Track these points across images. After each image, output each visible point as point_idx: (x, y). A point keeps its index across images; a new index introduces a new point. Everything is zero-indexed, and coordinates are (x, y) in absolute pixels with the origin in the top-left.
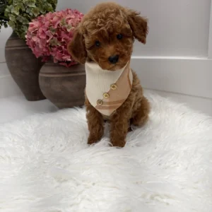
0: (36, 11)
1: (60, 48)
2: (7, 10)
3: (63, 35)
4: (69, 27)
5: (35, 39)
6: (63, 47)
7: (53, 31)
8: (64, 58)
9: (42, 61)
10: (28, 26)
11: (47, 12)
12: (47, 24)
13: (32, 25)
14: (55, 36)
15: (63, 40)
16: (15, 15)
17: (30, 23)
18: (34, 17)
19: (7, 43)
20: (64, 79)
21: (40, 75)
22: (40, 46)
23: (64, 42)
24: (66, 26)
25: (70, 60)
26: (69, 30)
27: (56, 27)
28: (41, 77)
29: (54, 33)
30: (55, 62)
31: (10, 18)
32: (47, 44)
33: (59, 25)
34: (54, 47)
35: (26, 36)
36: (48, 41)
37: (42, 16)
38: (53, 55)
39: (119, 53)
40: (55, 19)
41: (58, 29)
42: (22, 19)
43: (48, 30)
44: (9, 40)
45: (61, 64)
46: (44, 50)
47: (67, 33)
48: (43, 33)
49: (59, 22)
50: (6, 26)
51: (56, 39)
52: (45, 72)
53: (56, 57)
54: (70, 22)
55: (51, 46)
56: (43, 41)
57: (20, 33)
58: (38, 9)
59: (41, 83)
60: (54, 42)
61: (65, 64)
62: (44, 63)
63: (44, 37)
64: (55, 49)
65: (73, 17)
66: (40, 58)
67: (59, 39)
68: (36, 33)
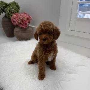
0: (14, 11)
1: (22, 24)
2: (5, 10)
3: (23, 20)
5: (14, 20)
10: (12, 15)
11: (18, 12)
12: (19, 17)
18: (13, 13)
19: (3, 19)
20: (22, 32)
21: (14, 30)
26: (25, 20)
27: (21, 18)
31: (6, 12)
37: (16, 13)
40: (21, 16)
42: (10, 13)
47: (24, 20)
48: (18, 19)
49: (22, 17)
50: (3, 13)
52: (16, 29)
53: (21, 26)
54: (25, 17)
56: (17, 21)
57: (8, 17)
58: (15, 11)
59: (15, 32)
62: (16, 27)
65: (26, 16)
66: (15, 25)
67: (22, 22)
68: (15, 18)
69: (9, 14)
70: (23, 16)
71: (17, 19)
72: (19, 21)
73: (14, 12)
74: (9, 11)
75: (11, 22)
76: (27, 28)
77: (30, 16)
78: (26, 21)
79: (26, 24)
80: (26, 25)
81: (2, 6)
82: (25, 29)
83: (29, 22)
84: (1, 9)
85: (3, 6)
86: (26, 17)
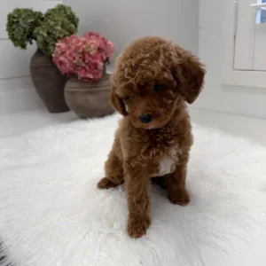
1: (84, 68)
2: (35, 31)
3: (87, 56)
4: (91, 51)
5: (62, 58)
7: (79, 53)
10: (54, 46)
11: (72, 33)
12: (73, 47)
13: (59, 47)
14: (80, 58)
15: (87, 61)
16: (42, 35)
17: (57, 44)
18: (59, 38)
19: (33, 59)
20: (86, 93)
21: (66, 89)
22: (68, 65)
23: (88, 63)
24: (89, 49)
25: (92, 77)
26: (91, 53)
27: (81, 50)
28: (67, 91)
29: (79, 56)
30: (79, 78)
31: (38, 38)
32: (74, 64)
33: (83, 49)
34: (79, 66)
35: (53, 55)
36: (74, 62)
37: (67, 37)
38: (79, 73)
40: (80, 44)
41: (83, 52)
42: (49, 40)
43: (74, 52)
47: (90, 55)
48: (70, 55)
49: (84, 47)
50: (31, 43)
51: (81, 60)
52: (70, 86)
53: (81, 74)
54: (92, 46)
56: (70, 61)
57: (47, 51)
59: (67, 96)
60: (79, 63)
61: (87, 81)
62: (68, 79)
64: (80, 68)
65: (95, 41)
66: (66, 74)
67: (84, 60)
68: (63, 53)
69: (46, 43)
70: (84, 43)
71: (68, 52)
72: (74, 59)
73: (61, 36)
74: (45, 35)
75: (54, 66)
76: (99, 80)
77: (109, 43)
78: (94, 58)
79: (96, 66)
80: (96, 68)
81: (25, 23)
82: (94, 82)
83: (105, 58)
84: (24, 32)
85: (30, 21)
86: (94, 44)
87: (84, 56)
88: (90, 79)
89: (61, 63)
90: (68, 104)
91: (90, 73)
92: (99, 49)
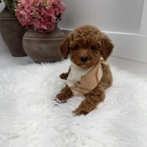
1: (40, 20)
4: (47, 6)
5: (22, 12)
6: (42, 19)
7: (36, 7)
8: (42, 26)
9: (26, 28)
10: (17, 2)
12: (32, 2)
14: (37, 11)
15: (42, 14)
17: (19, 1)
20: (40, 41)
21: (24, 38)
22: (26, 17)
23: (43, 16)
24: (45, 4)
25: (46, 28)
26: (47, 8)
28: (25, 39)
29: (36, 9)
30: (35, 29)
32: (31, 16)
33: (40, 3)
34: (36, 18)
35: (16, 10)
36: (32, 14)
38: (35, 24)
39: (89, 56)
41: (40, 6)
43: (32, 6)
44: (2, 12)
45: (39, 31)
46: (29, 20)
47: (46, 9)
51: (37, 13)
52: (27, 36)
53: (37, 25)
54: (48, 2)
55: (33, 18)
56: (28, 14)
57: (11, 7)
59: (24, 44)
60: (36, 15)
61: (42, 31)
62: (27, 30)
63: (29, 11)
64: (36, 20)
67: (40, 13)
71: (27, 6)
72: (32, 11)
76: (52, 32)
78: (49, 11)
80: (50, 21)
83: (58, 14)
87: (40, 10)
88: (44, 30)
89: (21, 16)
90: (25, 50)
91: (44, 24)
92: (53, 5)
